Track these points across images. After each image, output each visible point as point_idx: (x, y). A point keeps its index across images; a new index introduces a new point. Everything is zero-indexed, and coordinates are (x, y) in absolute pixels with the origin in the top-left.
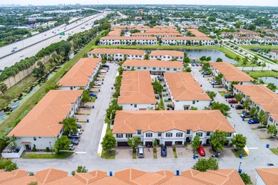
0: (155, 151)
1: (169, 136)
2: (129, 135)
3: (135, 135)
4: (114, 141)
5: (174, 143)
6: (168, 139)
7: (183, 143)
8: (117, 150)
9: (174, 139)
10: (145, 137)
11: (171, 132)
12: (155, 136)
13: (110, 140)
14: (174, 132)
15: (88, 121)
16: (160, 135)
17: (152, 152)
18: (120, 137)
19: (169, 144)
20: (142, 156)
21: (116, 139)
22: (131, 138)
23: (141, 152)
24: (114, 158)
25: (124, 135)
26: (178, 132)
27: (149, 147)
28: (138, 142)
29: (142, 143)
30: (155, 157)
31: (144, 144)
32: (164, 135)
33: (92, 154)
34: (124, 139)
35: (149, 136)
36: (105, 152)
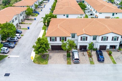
0: (90, 56)
1: (105, 40)
2: (63, 39)
3: (69, 38)
4: (47, 45)
5: (108, 48)
6: (104, 43)
7: (118, 47)
8: (51, 54)
9: (109, 43)
10: (79, 41)
11: (107, 35)
12: (90, 40)
13: (42, 44)
14: (110, 36)
15: (28, 28)
16: (95, 39)
17: (87, 56)
18: (53, 40)
19: (103, 48)
20: (77, 61)
21: (49, 42)
22: (65, 42)
23: (76, 56)
24: (47, 63)
25: (58, 39)
26: (114, 35)
27: (83, 51)
28: (72, 45)
29: (76, 47)
30: (92, 62)
31: (78, 48)
32: (99, 39)
33: (25, 58)
34: (58, 42)
35: (84, 40)
36: (38, 56)
